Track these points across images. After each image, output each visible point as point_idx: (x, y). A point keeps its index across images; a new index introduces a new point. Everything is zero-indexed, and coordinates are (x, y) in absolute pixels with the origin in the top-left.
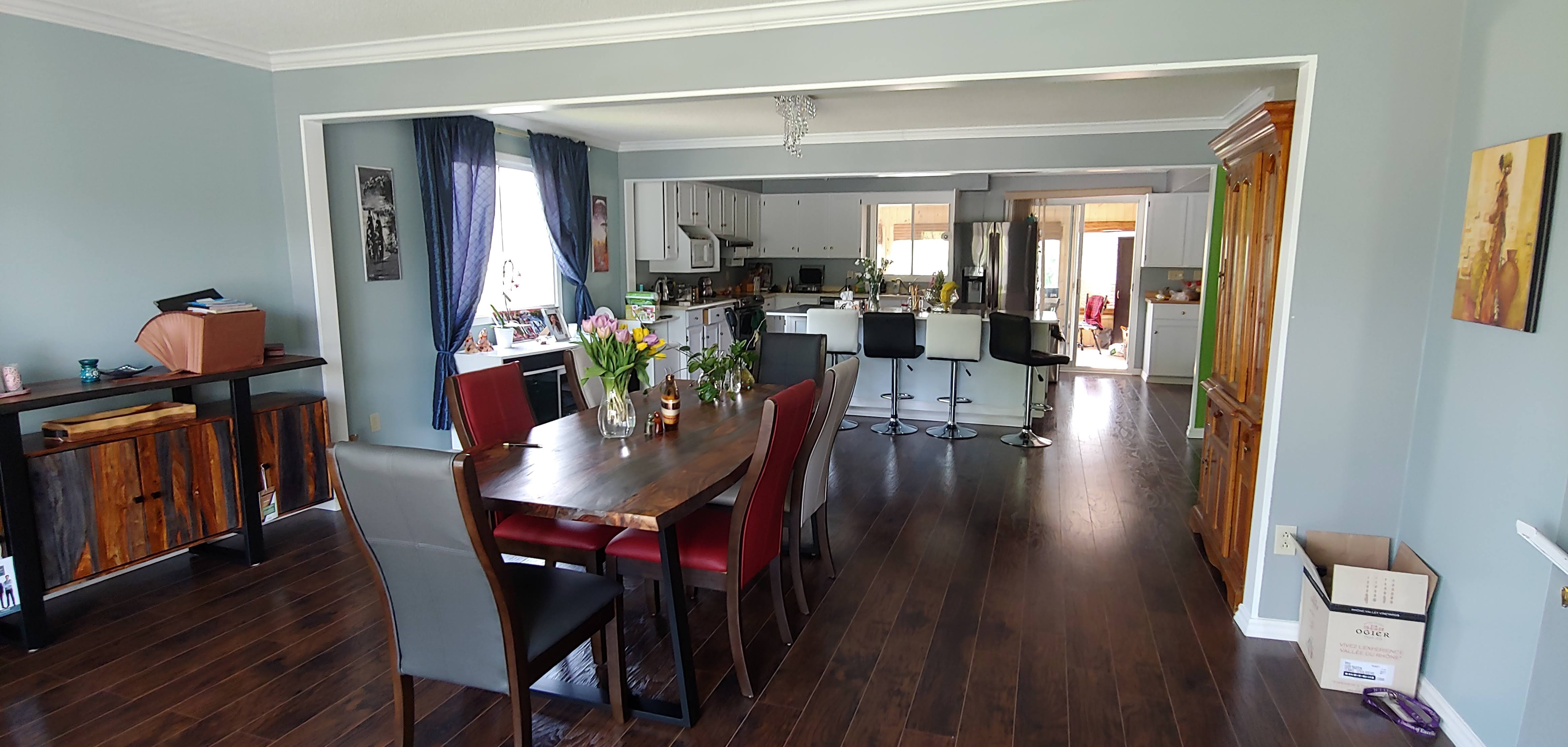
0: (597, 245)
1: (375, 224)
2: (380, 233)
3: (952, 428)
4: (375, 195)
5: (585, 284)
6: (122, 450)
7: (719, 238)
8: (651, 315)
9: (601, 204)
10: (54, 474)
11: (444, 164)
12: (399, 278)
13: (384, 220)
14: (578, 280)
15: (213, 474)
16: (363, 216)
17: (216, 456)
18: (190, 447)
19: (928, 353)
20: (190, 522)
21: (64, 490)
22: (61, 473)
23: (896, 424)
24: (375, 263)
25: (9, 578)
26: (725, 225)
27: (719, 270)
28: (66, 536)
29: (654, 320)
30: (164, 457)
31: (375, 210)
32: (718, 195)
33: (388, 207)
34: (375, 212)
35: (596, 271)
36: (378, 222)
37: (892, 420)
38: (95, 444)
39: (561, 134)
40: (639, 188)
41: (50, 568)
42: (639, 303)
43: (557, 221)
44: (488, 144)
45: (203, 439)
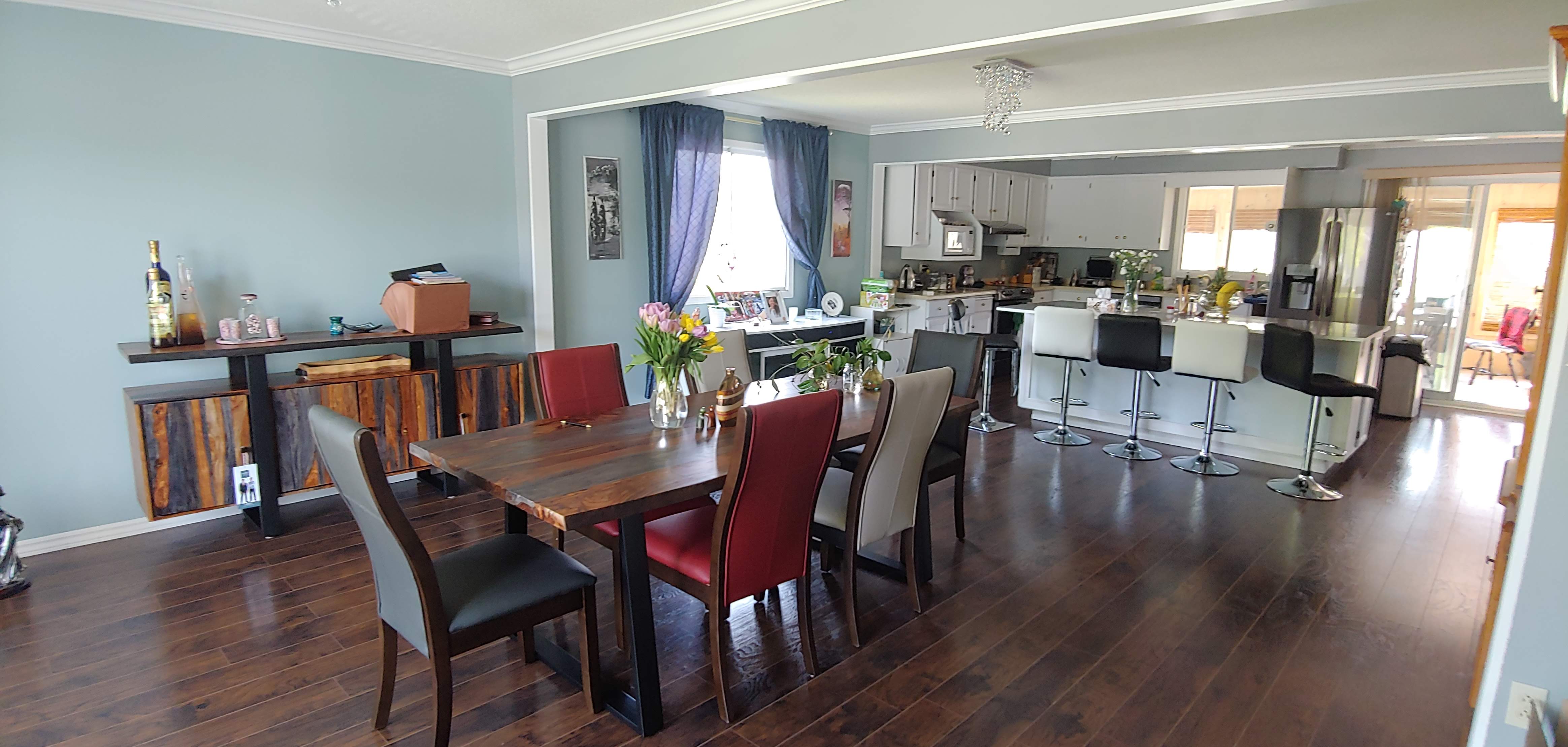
0: (837, 229)
1: (599, 209)
2: (604, 216)
3: (1205, 461)
4: (601, 182)
5: (818, 268)
6: (346, 391)
7: (983, 225)
8: (883, 304)
9: (845, 188)
10: (293, 404)
11: (667, 152)
12: (619, 258)
13: (607, 205)
14: (808, 264)
15: (419, 417)
16: (588, 202)
17: (422, 402)
18: (400, 393)
19: (1176, 366)
20: (398, 455)
21: (299, 418)
22: (297, 404)
23: (1135, 447)
24: (598, 244)
25: (253, 480)
26: (995, 211)
27: (980, 259)
28: (299, 454)
29: (886, 308)
30: (379, 399)
31: (600, 196)
32: (987, 177)
33: (612, 193)
34: (600, 198)
35: (835, 256)
36: (602, 207)
37: (1130, 441)
38: (325, 384)
39: (799, 119)
40: (892, 173)
41: (286, 477)
42: (874, 290)
43: (787, 206)
44: (717, 132)
45: (412, 388)
